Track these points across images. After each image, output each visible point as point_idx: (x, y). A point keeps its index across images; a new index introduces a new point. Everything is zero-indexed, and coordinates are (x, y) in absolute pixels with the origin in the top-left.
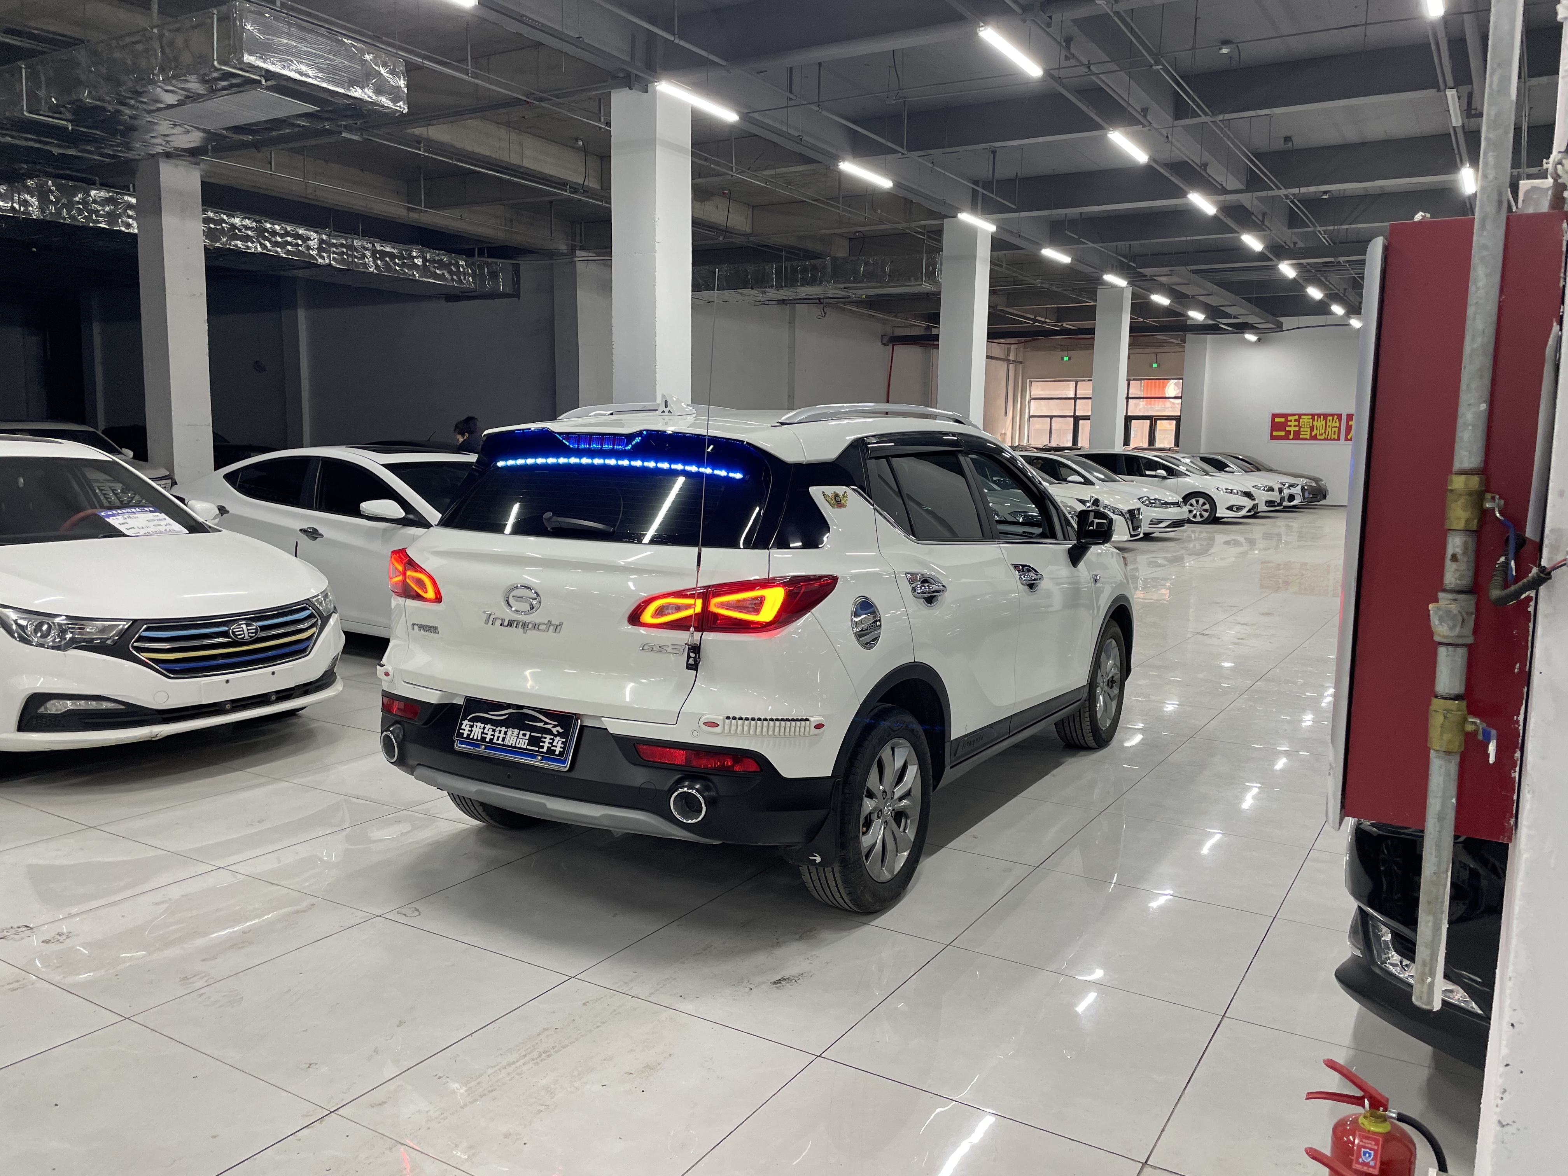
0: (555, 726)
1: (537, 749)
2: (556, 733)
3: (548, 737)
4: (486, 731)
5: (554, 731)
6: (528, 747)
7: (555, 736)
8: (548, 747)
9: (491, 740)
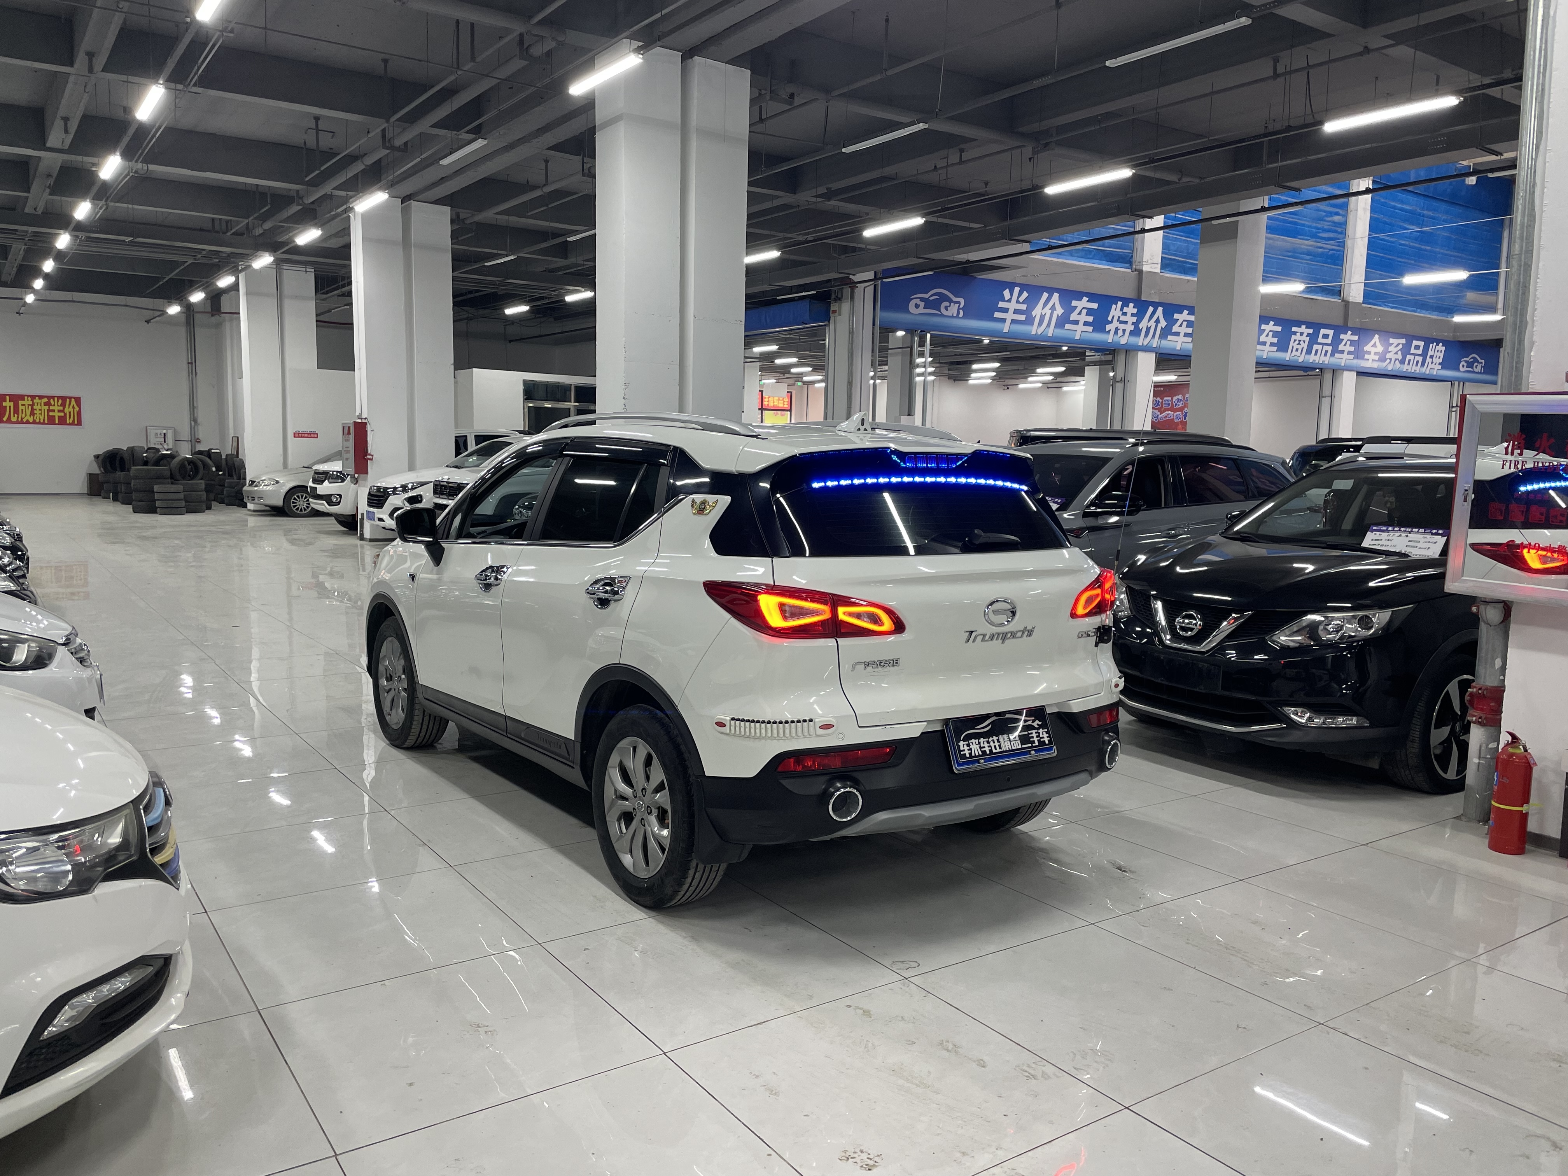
0: (1034, 721)
1: (1030, 745)
2: (1037, 726)
3: (1034, 732)
4: (982, 745)
5: (1035, 724)
6: (1023, 746)
7: (1038, 729)
8: (1039, 741)
9: (991, 751)
